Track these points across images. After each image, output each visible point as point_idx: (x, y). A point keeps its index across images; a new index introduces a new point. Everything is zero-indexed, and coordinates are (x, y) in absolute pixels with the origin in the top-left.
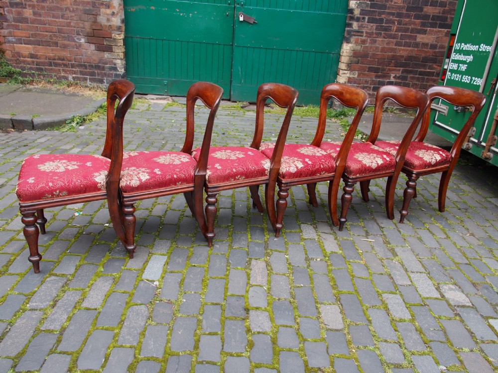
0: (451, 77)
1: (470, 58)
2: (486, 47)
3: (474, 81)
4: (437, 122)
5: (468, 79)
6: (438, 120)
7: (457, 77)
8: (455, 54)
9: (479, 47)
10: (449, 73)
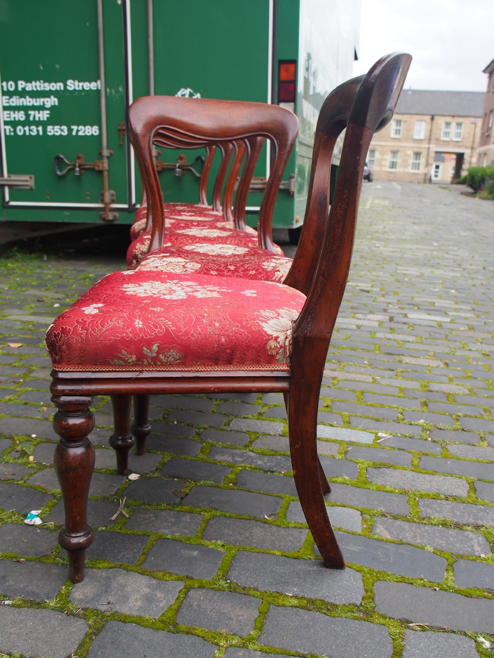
0: (15, 131)
1: (52, 101)
2: (81, 84)
3: (78, 131)
4: (12, 203)
5: (62, 130)
6: (11, 199)
7: (30, 130)
8: (7, 97)
9: (65, 85)
10: (8, 127)
